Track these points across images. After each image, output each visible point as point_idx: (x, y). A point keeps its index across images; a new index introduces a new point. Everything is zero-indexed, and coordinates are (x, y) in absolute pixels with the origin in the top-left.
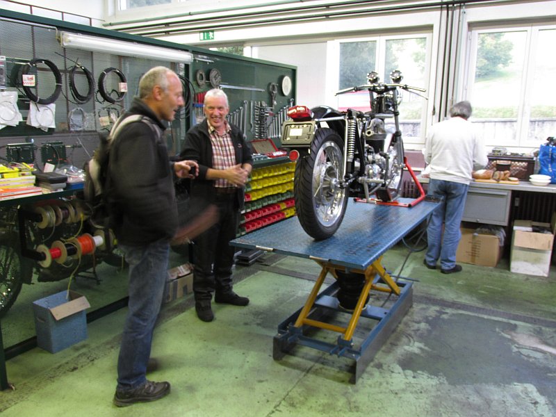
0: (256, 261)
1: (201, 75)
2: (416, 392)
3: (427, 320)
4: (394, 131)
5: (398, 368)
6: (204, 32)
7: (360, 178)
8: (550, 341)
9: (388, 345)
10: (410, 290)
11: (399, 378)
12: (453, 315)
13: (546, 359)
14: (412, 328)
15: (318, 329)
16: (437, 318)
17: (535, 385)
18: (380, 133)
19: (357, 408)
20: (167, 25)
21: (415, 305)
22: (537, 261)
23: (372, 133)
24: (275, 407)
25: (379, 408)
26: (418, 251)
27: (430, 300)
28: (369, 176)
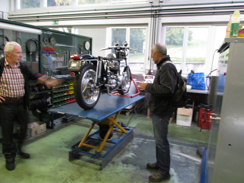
0: (71, 120)
1: (46, 40)
2: (126, 173)
3: (138, 144)
4: (125, 66)
5: (121, 164)
6: (54, 21)
7: (106, 85)
8: (184, 152)
9: (119, 154)
10: (132, 132)
11: (121, 168)
12: (149, 142)
13: (181, 158)
14: (131, 148)
15: (91, 149)
16: (142, 143)
17: (174, 169)
18: (117, 67)
19: (100, 180)
20: (38, 17)
21: (134, 138)
22: (186, 120)
23: (114, 66)
24: (65, 181)
25: (109, 180)
26: (141, 116)
27: (141, 136)
28: (110, 84)
